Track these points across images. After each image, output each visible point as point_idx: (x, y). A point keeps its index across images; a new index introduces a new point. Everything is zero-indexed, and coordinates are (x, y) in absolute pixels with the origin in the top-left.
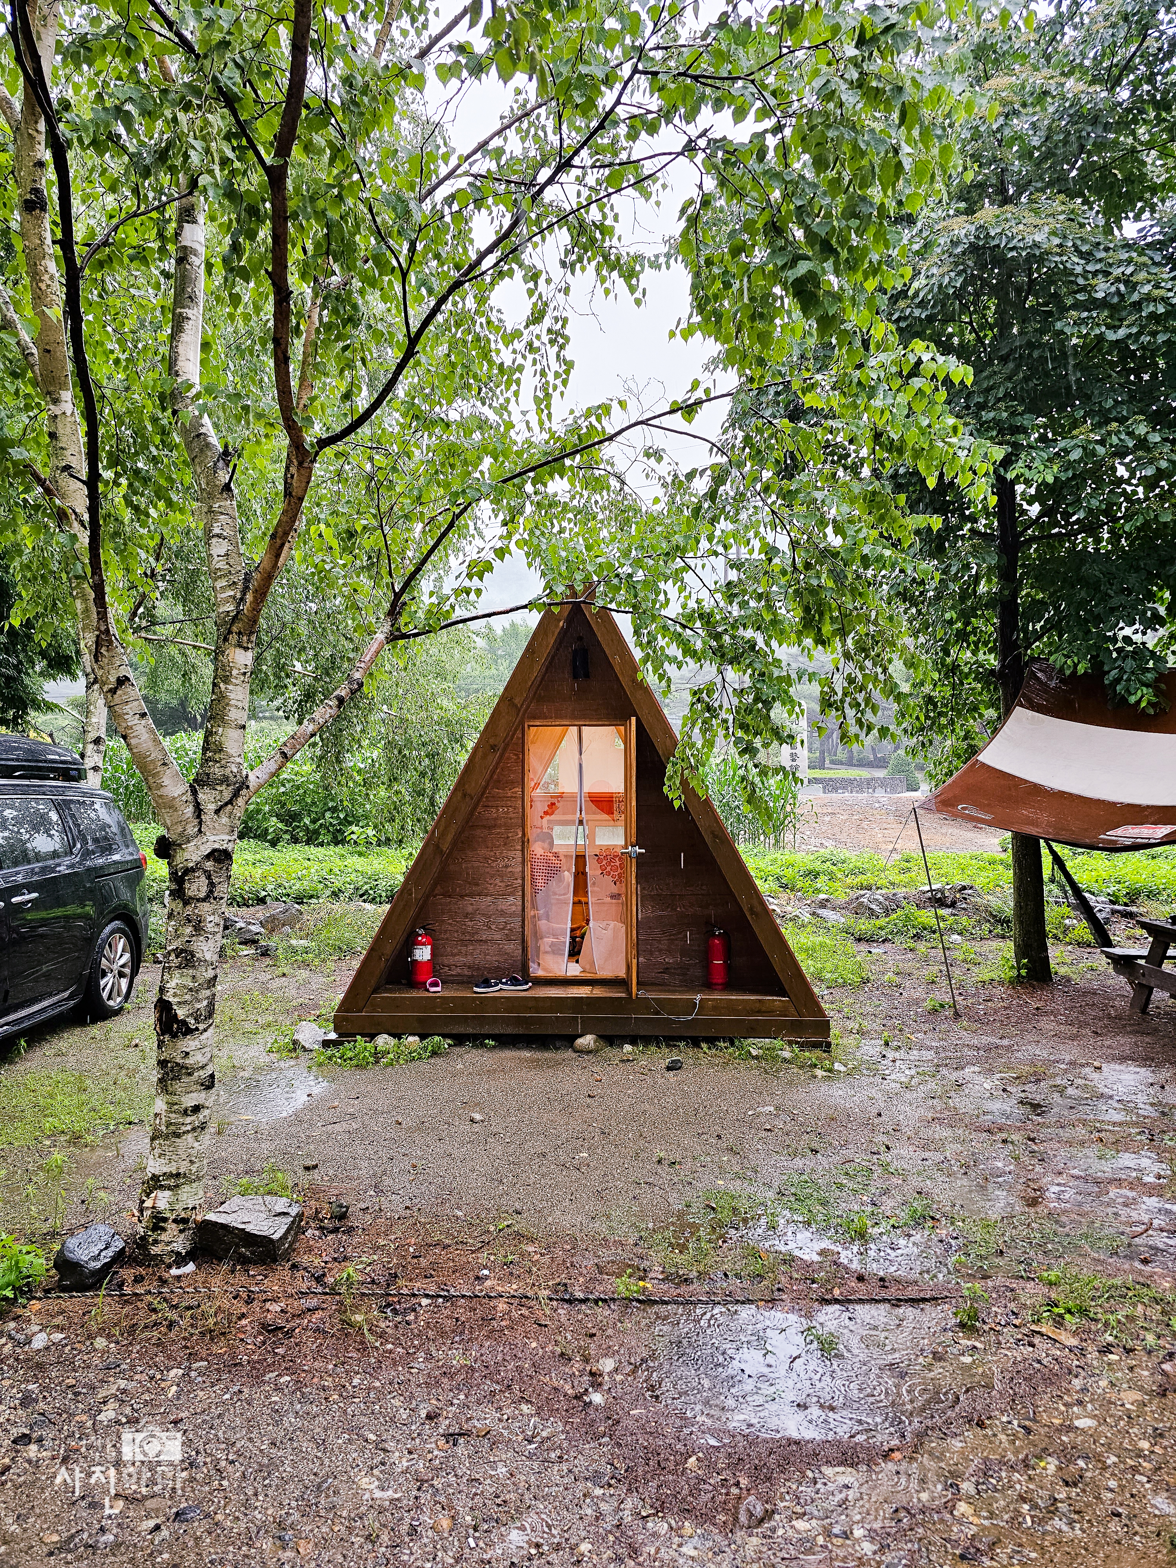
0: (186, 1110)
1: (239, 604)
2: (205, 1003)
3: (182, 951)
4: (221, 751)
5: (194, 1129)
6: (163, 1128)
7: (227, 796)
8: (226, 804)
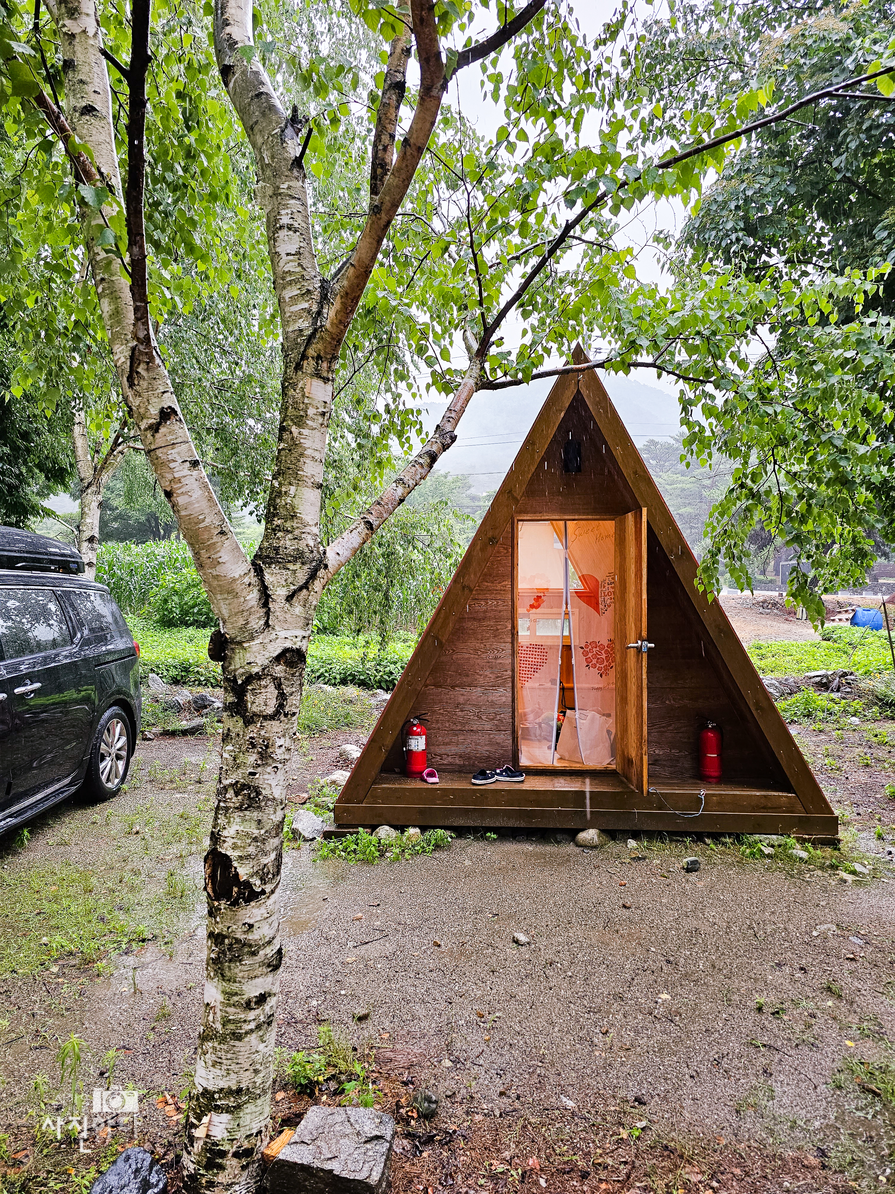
0: (248, 1003)
1: (315, 320)
2: (273, 856)
3: (244, 786)
4: (293, 517)
5: (258, 1027)
6: (219, 1026)
7: (302, 577)
8: (300, 589)
